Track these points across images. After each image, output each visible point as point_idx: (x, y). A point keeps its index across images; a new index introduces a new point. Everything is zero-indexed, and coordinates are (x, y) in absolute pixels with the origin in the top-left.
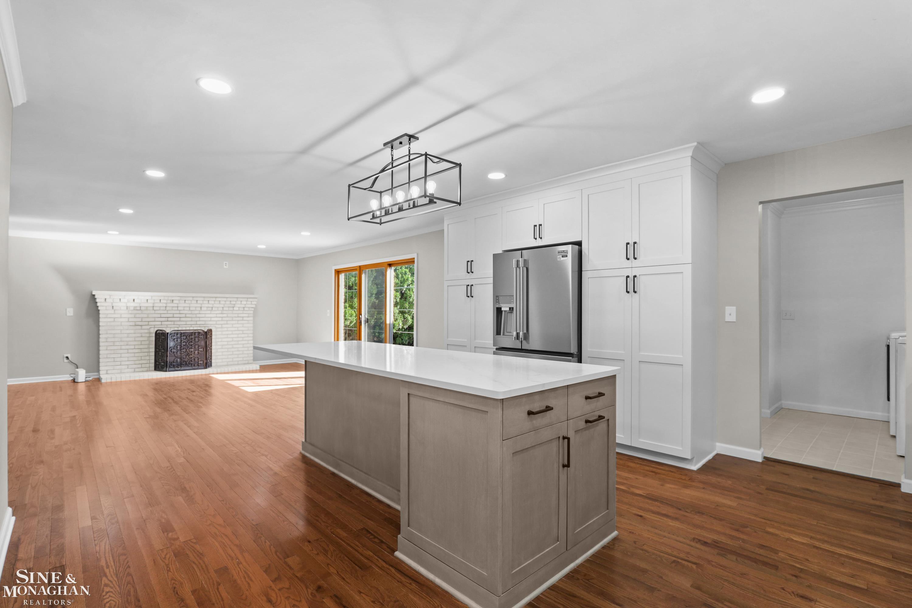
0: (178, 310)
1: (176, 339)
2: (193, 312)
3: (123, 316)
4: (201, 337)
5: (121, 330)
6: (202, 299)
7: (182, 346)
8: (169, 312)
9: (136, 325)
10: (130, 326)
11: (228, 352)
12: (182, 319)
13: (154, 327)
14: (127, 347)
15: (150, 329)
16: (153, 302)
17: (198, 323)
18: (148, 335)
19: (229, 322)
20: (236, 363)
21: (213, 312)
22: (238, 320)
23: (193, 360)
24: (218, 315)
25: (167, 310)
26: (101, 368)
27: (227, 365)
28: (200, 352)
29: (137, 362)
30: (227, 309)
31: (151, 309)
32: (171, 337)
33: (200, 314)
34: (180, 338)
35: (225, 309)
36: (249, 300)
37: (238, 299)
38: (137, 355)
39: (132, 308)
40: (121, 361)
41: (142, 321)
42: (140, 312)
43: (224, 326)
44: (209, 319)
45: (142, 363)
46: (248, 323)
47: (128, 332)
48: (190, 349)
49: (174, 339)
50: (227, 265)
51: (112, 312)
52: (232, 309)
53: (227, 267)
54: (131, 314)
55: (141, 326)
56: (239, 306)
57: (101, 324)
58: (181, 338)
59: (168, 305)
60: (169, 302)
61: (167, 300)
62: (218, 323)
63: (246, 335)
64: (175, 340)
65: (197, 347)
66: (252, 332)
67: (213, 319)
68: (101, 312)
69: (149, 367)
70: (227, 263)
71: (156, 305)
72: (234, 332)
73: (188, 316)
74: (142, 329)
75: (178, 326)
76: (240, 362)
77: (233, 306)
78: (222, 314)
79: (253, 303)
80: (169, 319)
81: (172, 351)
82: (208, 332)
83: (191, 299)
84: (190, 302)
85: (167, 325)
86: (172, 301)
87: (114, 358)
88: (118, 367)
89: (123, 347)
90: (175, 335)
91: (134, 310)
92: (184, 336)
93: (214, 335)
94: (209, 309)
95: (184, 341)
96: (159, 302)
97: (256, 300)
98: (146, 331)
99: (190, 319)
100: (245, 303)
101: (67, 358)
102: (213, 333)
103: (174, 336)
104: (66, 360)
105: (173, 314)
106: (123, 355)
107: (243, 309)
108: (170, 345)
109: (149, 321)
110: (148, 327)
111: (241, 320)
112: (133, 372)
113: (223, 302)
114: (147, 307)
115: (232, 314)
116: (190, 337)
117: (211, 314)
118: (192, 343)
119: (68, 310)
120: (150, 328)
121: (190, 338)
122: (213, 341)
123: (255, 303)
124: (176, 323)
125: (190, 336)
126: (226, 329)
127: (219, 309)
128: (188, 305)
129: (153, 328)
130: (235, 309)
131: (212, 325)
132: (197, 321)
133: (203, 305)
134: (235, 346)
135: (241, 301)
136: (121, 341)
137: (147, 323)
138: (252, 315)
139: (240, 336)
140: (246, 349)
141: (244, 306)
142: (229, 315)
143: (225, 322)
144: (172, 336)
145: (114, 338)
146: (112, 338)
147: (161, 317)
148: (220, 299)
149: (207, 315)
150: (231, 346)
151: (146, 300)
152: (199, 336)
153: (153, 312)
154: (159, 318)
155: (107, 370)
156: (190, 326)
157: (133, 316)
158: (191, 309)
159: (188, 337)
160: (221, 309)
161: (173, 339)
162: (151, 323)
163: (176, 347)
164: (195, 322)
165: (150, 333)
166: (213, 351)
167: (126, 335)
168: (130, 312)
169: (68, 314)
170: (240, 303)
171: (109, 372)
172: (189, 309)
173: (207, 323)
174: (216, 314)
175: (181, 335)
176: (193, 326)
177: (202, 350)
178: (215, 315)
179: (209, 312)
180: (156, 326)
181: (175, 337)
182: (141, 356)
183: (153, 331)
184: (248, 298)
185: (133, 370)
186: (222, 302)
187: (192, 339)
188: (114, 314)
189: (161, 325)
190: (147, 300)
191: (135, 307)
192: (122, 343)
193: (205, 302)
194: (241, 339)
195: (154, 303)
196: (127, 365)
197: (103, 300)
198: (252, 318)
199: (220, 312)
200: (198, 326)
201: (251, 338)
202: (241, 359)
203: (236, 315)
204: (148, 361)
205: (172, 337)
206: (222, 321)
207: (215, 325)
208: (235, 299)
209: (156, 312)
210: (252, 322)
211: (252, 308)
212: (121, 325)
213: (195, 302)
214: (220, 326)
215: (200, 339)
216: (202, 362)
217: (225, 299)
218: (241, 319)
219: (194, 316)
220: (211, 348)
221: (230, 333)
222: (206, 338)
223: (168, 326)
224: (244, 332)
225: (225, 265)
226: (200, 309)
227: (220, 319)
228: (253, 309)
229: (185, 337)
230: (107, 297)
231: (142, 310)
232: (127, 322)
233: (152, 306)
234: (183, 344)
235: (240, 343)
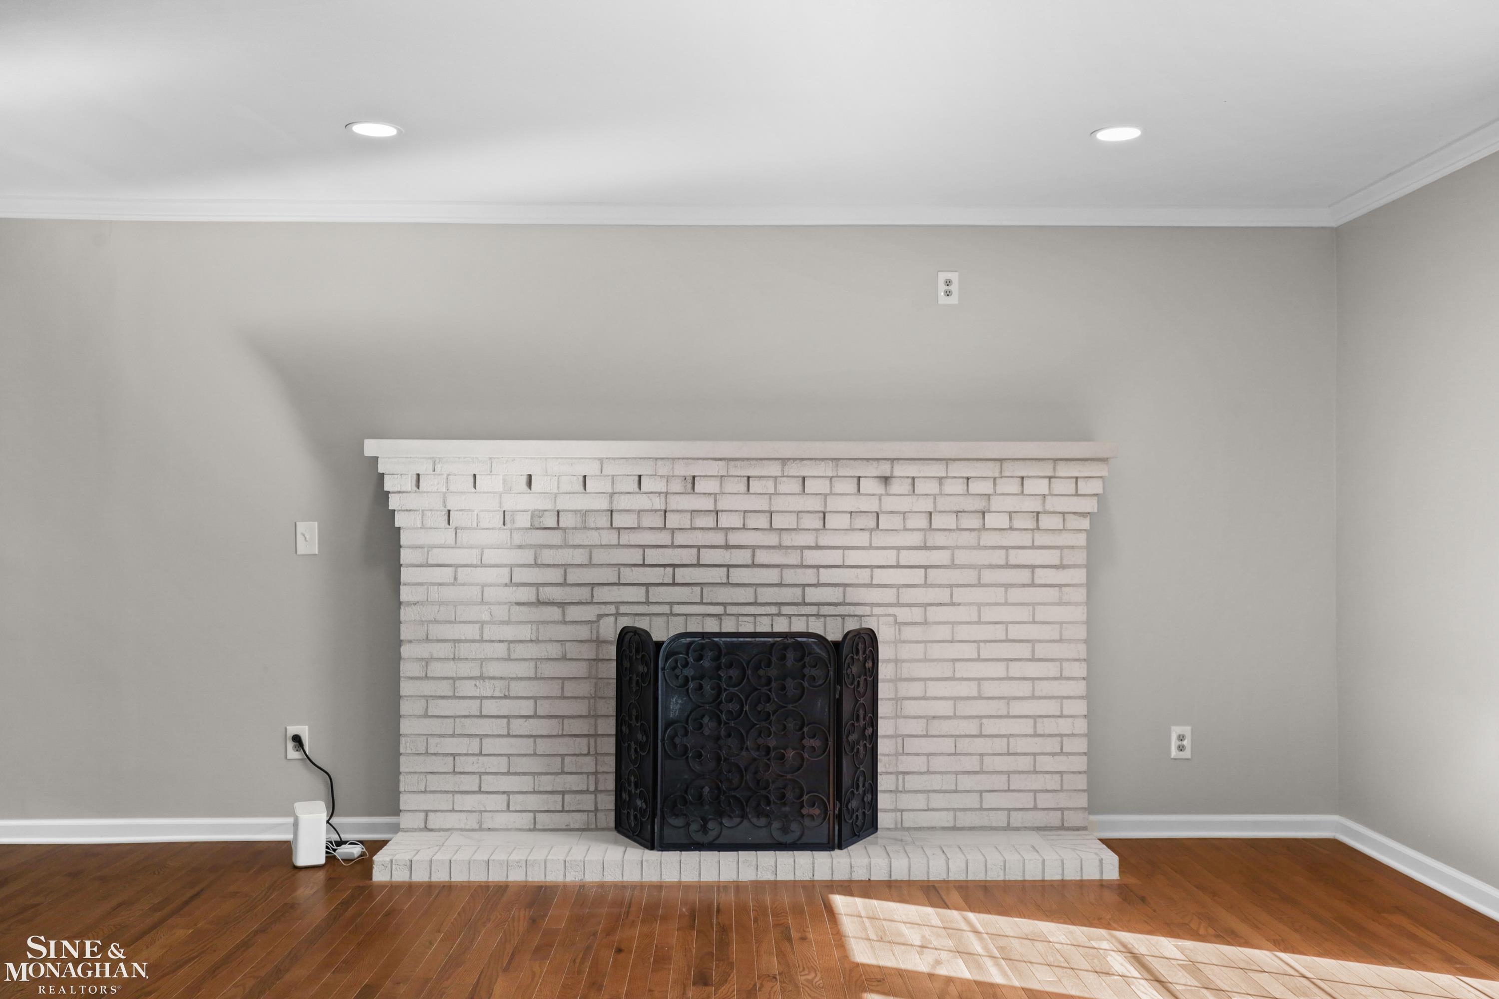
0: (717, 528)
1: (693, 678)
2: (787, 540)
3: (491, 556)
4: (815, 672)
5: (483, 623)
6: (827, 470)
7: (724, 717)
8: (680, 539)
9: (539, 603)
10: (518, 604)
11: (955, 754)
12: (738, 576)
13: (617, 615)
14: (506, 707)
15: (597, 621)
16: (610, 491)
17: (813, 595)
18: (588, 652)
19: (960, 595)
20: (999, 819)
21: (879, 539)
22: (1007, 586)
23: (772, 798)
24: (907, 557)
25: (673, 531)
26: (406, 801)
27: (954, 828)
28: (806, 755)
29: (546, 782)
30: (949, 521)
31: (604, 521)
32: (674, 669)
33: (818, 547)
34: (711, 678)
35: (939, 521)
36: (1064, 470)
37: (1006, 465)
38: (543, 746)
39: (523, 521)
40: (480, 774)
41: (564, 584)
42: (555, 538)
43: (934, 614)
44: (863, 576)
45: (567, 787)
46: (1060, 603)
47: (509, 633)
48: (760, 735)
49: (687, 680)
50: (954, 287)
51: (447, 536)
52: (973, 522)
53: (954, 300)
54: (520, 547)
55: (562, 605)
56: (1011, 504)
57: (406, 594)
58: (720, 678)
59: (676, 503)
60: (676, 486)
61: (668, 479)
62: (908, 596)
63: (1051, 670)
64: (691, 685)
65: (791, 725)
66: (1081, 650)
67: (881, 576)
68: (404, 539)
69: (596, 810)
70: (954, 276)
71: (623, 503)
72: (987, 651)
73: (762, 557)
74: (565, 622)
75: (719, 610)
76: (1017, 819)
77: (979, 505)
78: (925, 548)
79: (1084, 487)
80: (683, 575)
81: (677, 740)
82: (845, 650)
83: (774, 469)
84: (770, 487)
85: (671, 604)
86: (690, 480)
87: (454, 755)
88: (470, 802)
89: (490, 707)
90: (691, 660)
91: (533, 528)
92: (730, 666)
93: (889, 661)
94: (860, 522)
95: (732, 690)
96: (637, 490)
97: (1101, 470)
98: (584, 632)
99: (772, 576)
100: (1041, 487)
101: (297, 739)
102: (884, 652)
103: (686, 665)
104: (293, 754)
105: (699, 548)
106: (490, 746)
107: (1030, 524)
108: (666, 708)
109: (593, 585)
110: (589, 613)
111: (1024, 586)
112: (530, 830)
113: (931, 487)
114: (585, 514)
115: (979, 547)
116: (761, 672)
117: (871, 547)
118: (769, 708)
119: (301, 527)
120: (600, 616)
121: (760, 677)
122: (881, 695)
123: (1096, 487)
124: (711, 595)
125: (758, 667)
126: (943, 632)
127: (910, 524)
128: (761, 504)
129: (612, 619)
130: (992, 521)
131: (877, 610)
132: (804, 586)
133: (833, 504)
134: (990, 727)
135: (1022, 478)
136: (482, 677)
137: (583, 594)
138: (1080, 557)
139: (1016, 670)
140: (1052, 745)
141: (1036, 505)
142: (962, 557)
143: (943, 595)
144: (676, 661)
145: (454, 659)
146: (447, 659)
147: (644, 565)
148: (912, 470)
149: (854, 557)
150: (971, 727)
151: (581, 479)
152: (804, 666)
153: (610, 538)
154: (635, 569)
155: (427, 812)
156: (773, 610)
157: (527, 556)
158: (779, 522)
159: (749, 672)
160: (923, 523)
161: (681, 680)
162: (602, 594)
163: (696, 720)
164: (798, 591)
165: (599, 642)
166: (884, 747)
167: (500, 650)
168: (518, 538)
169: (302, 549)
170: (1014, 487)
171: (435, 821)
172: (767, 526)
173: (854, 595)
174: (898, 549)
175: (717, 658)
176: (786, 610)
177: (816, 743)
178: (889, 557)
179: (861, 539)
180: (623, 609)
181: (689, 672)
182: (563, 756)
183: (610, 630)
184: (1056, 460)
185: (525, 820)
186: (921, 487)
187: (769, 681)
188: (456, 545)
189: (647, 603)
190: (585, 477)
191: (537, 514)
192: (486, 689)
193: (841, 487)
194: (1024, 689)
195: (612, 495)
196: (504, 793)
197: (408, 484)
198: (1079, 576)
199: (915, 539)
200: (813, 610)
201: (1080, 688)
202: (1026, 800)
203: (998, 557)
204: (592, 779)
205: (677, 671)
206: (926, 585)
207: (891, 610)
208: (991, 470)
209: (625, 539)
210: (1080, 595)
211: (1083, 515)
212: (483, 602)
213: (796, 487)
214: (916, 614)
215: (806, 684)
216: (816, 811)
217: (938, 470)
218: (1024, 576)
219: (793, 558)
220: (869, 731)
221: (969, 651)
222: (839, 679)
223: (677, 609)
224: (1042, 651)
225: (942, 288)
226: (818, 524)
227: (917, 576)
228: (1085, 524)
229: (734, 673)
230: (424, 468)
231: (564, 530)
232: (506, 585)
233: (605, 505)
234: (725, 707)
235: (1018, 708)
